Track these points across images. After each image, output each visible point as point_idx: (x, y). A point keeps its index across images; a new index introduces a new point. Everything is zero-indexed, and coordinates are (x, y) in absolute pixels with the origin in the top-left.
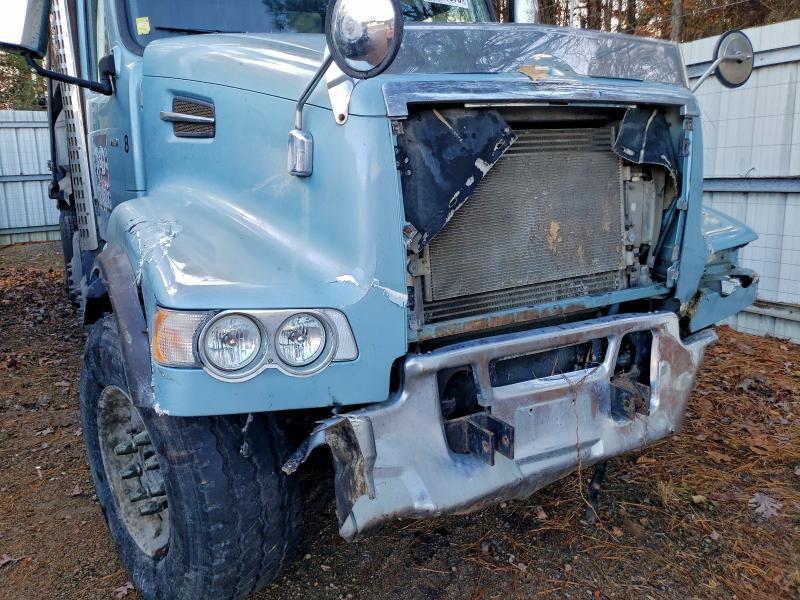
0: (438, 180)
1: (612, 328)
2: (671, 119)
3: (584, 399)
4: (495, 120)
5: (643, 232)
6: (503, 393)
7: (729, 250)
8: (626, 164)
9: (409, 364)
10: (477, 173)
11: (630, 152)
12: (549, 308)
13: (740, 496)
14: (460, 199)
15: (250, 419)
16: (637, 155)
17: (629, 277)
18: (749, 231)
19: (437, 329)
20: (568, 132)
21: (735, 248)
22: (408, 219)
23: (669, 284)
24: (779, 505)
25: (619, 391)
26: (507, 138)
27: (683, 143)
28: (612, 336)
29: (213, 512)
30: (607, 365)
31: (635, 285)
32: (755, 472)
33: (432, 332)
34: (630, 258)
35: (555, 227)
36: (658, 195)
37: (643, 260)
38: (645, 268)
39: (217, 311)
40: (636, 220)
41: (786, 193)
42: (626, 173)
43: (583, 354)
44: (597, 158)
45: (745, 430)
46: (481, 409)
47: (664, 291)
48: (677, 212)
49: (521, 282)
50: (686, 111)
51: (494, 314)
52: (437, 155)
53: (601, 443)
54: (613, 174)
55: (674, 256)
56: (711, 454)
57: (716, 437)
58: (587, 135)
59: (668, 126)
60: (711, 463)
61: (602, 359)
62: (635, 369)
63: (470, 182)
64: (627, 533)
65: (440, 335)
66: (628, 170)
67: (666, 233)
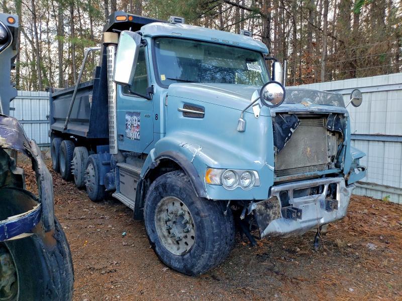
0: (282, 134)
1: (326, 182)
2: (340, 117)
3: (318, 204)
4: (295, 117)
5: (332, 152)
6: (297, 200)
7: (357, 159)
8: (328, 130)
9: (272, 189)
10: (291, 133)
11: (330, 127)
12: (308, 174)
13: (363, 244)
14: (288, 140)
15: (229, 203)
16: (332, 128)
17: (329, 166)
18: (362, 153)
19: (279, 179)
20: (311, 120)
21: (359, 159)
22: (274, 145)
23: (341, 169)
24: (376, 246)
25: (328, 202)
26: (298, 122)
27: (344, 125)
28: (325, 184)
29: (216, 232)
30: (324, 193)
31: (331, 169)
32: (366, 238)
33: (278, 180)
34: (329, 160)
35: (309, 149)
36: (337, 140)
37: (332, 161)
38: (333, 163)
39: (226, 169)
40: (331, 148)
41: (369, 140)
42: (328, 133)
43: (317, 190)
44: (320, 128)
45: (361, 226)
46: (289, 205)
47: (340, 171)
48: (343, 146)
49: (300, 166)
50: (345, 115)
51: (294, 175)
52: (281, 127)
53: (323, 218)
54: (324, 133)
55: (343, 160)
56: (350, 233)
57: (351, 228)
58: (316, 121)
59: (340, 119)
60: (351, 235)
61: (322, 192)
62: (331, 196)
63: (289, 135)
64: (328, 254)
65: (280, 180)
66: (328, 132)
67: (339, 153)
